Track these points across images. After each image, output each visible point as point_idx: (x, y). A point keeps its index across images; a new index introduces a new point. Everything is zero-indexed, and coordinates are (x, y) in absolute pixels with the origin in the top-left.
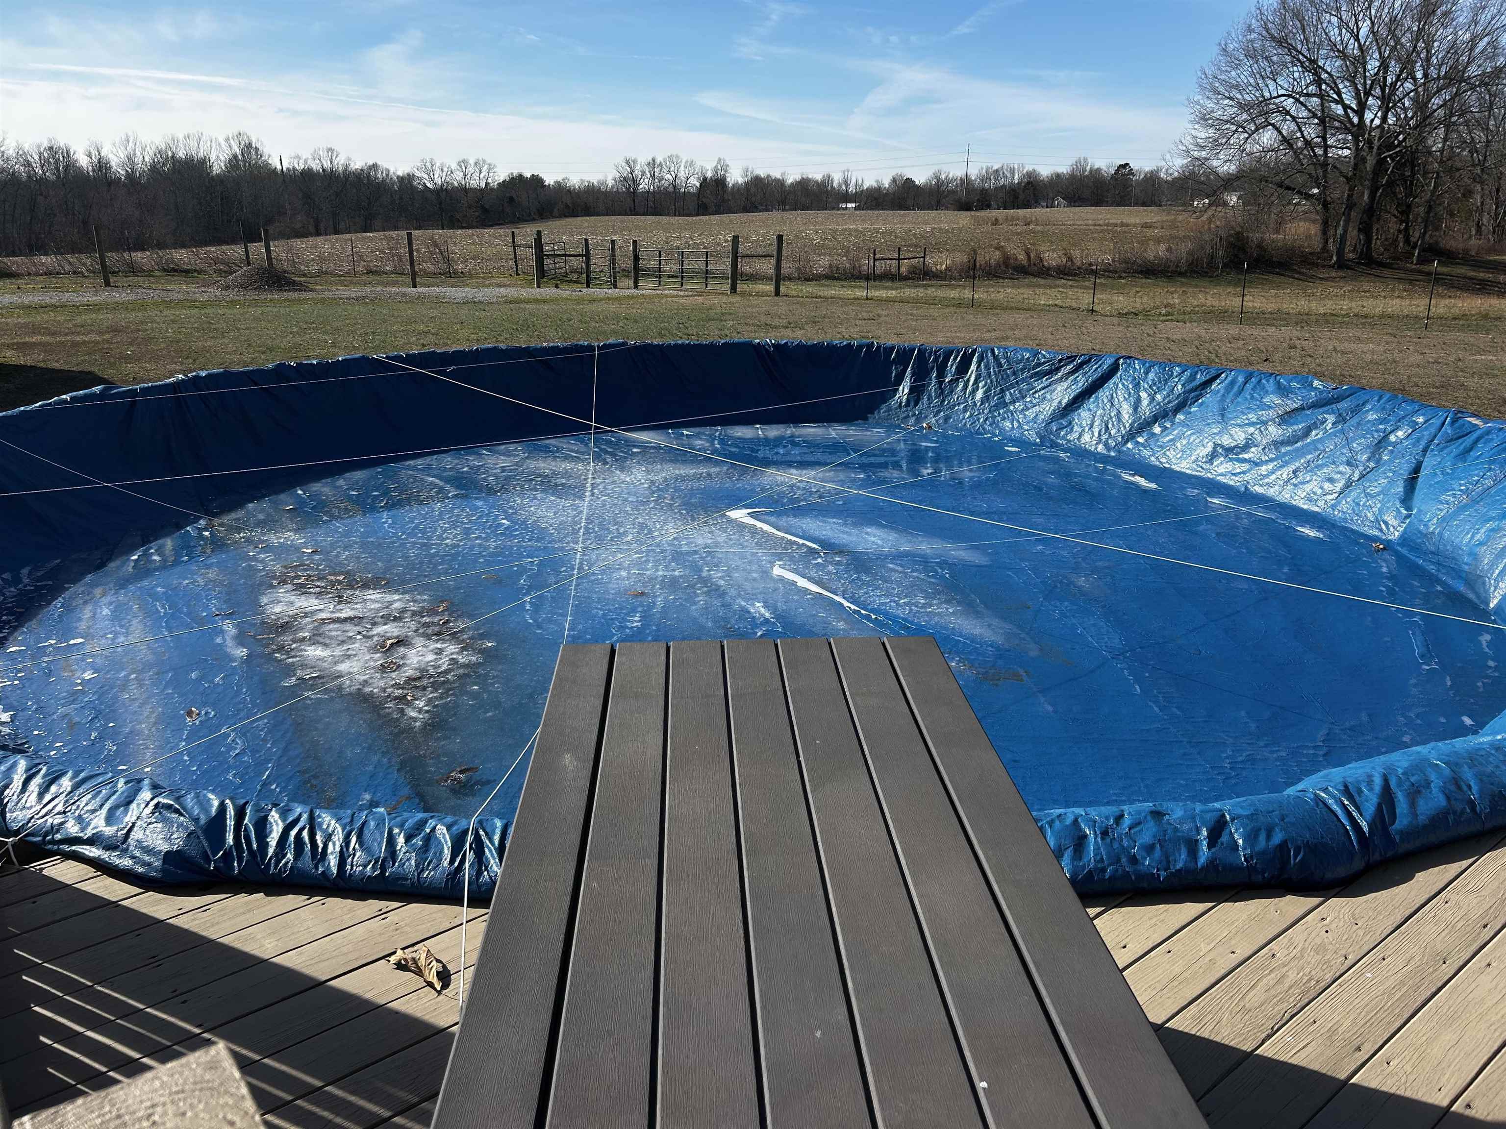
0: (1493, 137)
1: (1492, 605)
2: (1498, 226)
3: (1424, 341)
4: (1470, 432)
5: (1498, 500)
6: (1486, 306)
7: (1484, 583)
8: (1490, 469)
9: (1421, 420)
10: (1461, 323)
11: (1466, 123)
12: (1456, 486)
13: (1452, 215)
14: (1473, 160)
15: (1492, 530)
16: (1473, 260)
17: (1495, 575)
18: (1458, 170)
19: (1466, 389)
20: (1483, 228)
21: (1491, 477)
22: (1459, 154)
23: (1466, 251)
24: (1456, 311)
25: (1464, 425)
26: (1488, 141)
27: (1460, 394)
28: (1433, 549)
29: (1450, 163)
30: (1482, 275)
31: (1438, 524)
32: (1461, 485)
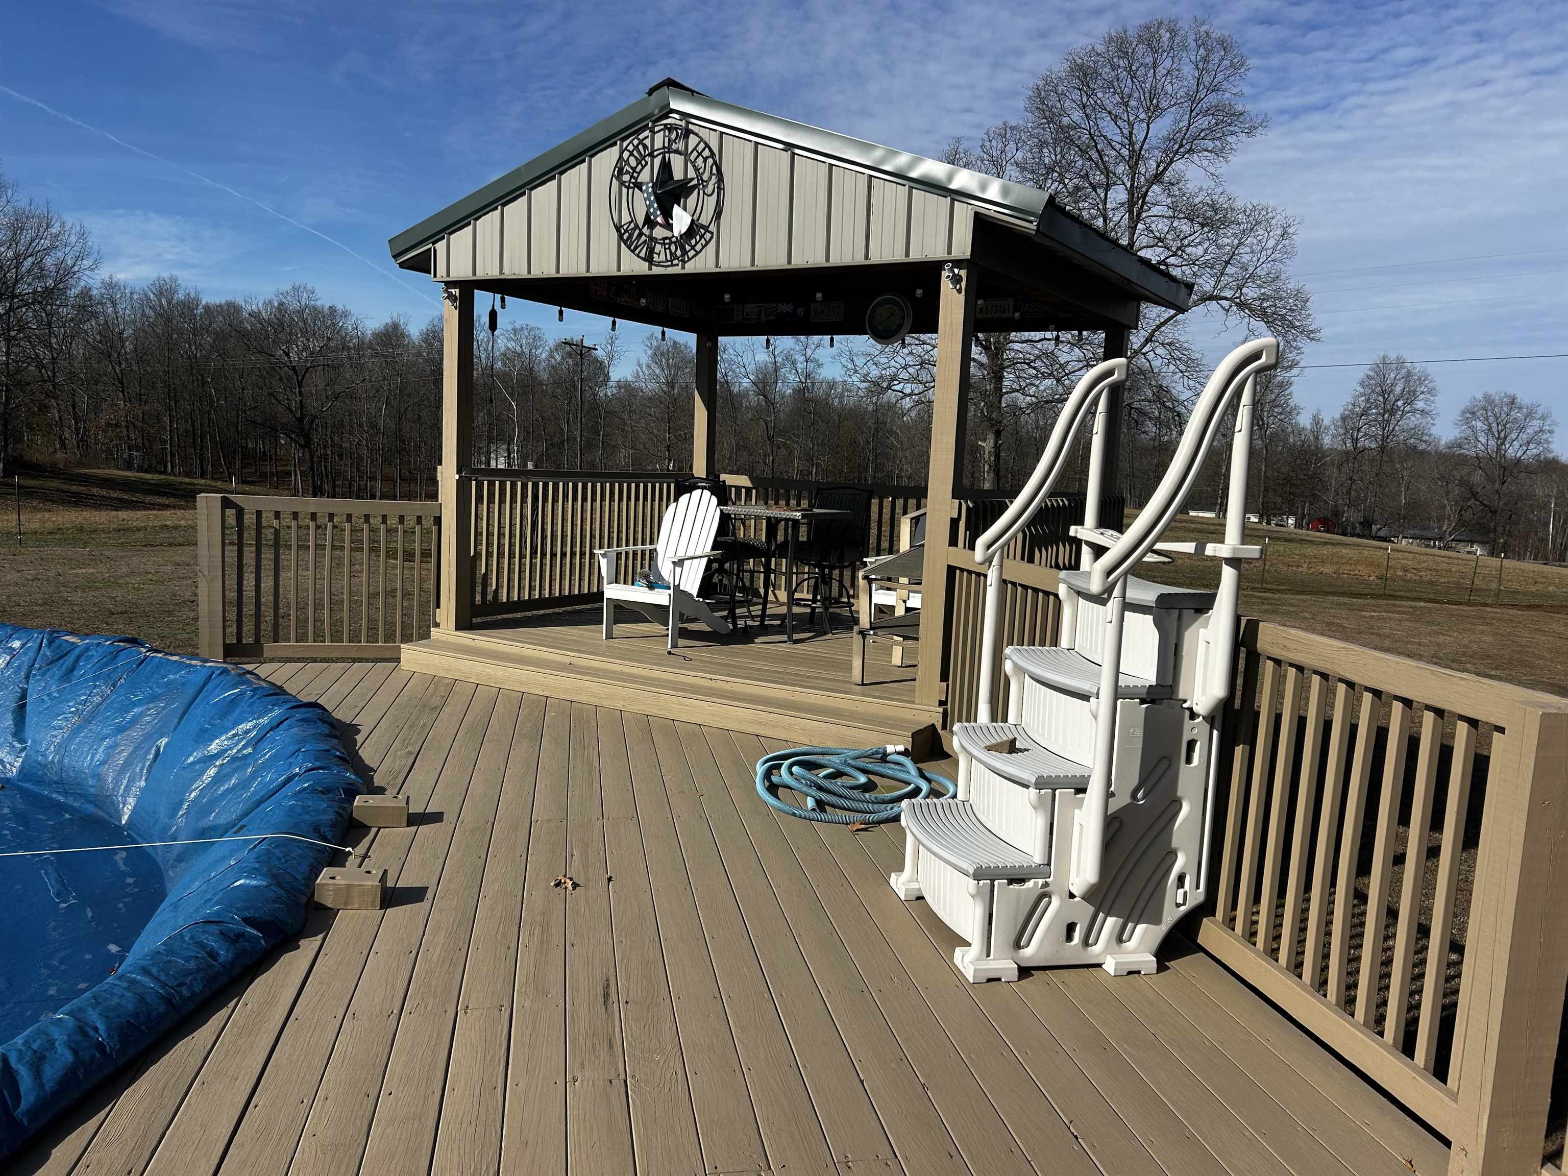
0: (58, 354)
1: (124, 822)
2: (81, 440)
3: (20, 558)
4: (69, 652)
5: (108, 717)
6: (80, 519)
7: (113, 803)
8: (95, 687)
9: (16, 644)
10: (57, 537)
11: (28, 338)
12: (66, 708)
13: (32, 429)
14: (42, 376)
15: (109, 747)
16: (64, 474)
17: (121, 792)
18: (28, 384)
19: (71, 603)
20: (67, 442)
21: (97, 694)
22: (26, 368)
23: (54, 464)
24: (49, 526)
25: (61, 645)
26: (53, 358)
27: (65, 610)
28: (55, 778)
29: (19, 377)
30: (75, 487)
31: (56, 753)
32: (70, 707)
